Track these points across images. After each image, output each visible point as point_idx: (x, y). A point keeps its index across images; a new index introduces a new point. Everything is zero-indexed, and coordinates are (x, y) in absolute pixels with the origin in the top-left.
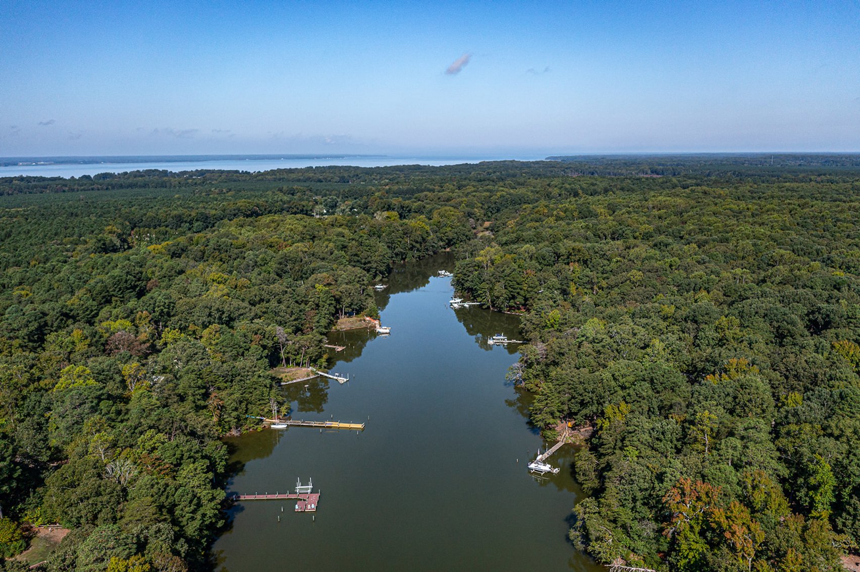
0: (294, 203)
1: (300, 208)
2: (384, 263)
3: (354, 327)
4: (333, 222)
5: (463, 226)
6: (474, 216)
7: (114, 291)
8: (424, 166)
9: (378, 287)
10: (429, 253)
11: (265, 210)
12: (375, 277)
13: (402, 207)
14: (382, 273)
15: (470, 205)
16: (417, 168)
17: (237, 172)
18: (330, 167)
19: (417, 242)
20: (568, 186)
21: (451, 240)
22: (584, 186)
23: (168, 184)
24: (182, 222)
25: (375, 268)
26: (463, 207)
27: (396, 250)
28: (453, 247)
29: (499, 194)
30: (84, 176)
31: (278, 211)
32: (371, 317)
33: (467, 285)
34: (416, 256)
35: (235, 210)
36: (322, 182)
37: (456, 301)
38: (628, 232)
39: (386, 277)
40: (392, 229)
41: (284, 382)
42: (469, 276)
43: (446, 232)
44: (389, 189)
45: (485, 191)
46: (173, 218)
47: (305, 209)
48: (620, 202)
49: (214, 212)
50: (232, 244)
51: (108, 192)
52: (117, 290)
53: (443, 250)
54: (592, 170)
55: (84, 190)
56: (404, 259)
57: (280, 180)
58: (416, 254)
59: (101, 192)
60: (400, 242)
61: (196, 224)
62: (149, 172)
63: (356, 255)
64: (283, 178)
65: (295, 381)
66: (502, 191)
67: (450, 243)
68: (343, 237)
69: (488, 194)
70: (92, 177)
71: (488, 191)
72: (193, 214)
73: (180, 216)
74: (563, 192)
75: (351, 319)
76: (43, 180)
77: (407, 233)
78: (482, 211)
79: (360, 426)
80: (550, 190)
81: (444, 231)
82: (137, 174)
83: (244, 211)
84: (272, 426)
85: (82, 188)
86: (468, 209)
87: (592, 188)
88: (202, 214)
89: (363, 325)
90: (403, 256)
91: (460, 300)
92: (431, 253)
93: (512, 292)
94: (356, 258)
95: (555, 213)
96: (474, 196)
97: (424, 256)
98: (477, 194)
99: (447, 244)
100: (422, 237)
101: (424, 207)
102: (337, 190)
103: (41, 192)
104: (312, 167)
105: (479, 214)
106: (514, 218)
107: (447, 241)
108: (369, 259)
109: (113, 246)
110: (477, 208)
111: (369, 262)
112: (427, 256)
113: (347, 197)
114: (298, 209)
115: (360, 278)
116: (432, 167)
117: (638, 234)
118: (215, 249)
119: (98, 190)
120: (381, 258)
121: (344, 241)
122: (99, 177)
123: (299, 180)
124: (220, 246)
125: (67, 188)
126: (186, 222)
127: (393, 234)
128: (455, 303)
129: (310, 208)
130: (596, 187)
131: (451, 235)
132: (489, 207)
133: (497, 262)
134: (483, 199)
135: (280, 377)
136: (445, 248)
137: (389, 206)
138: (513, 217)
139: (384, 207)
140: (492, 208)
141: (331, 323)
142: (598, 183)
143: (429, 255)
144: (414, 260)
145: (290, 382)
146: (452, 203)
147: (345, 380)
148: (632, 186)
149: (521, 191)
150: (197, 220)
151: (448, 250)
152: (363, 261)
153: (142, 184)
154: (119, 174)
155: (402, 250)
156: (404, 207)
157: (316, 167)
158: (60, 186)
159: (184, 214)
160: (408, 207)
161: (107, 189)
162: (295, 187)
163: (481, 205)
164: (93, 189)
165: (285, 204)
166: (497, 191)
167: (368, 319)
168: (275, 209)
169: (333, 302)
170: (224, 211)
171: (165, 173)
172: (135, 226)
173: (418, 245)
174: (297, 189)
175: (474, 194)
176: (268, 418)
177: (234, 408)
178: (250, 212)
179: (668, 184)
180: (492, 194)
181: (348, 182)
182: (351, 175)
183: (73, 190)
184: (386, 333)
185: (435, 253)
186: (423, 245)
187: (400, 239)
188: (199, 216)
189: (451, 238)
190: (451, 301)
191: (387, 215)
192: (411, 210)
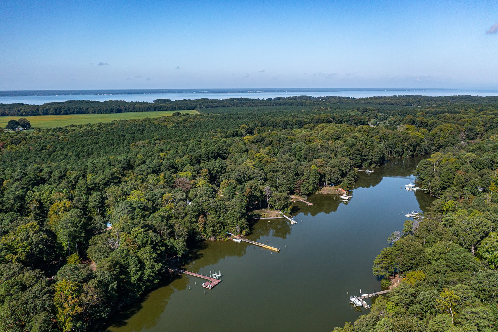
0: (356, 117)
1: (359, 120)
2: (378, 157)
3: (330, 193)
4: (360, 129)
5: (453, 138)
6: (473, 131)
7: (204, 157)
8: (474, 96)
9: (368, 171)
10: (422, 153)
11: (338, 120)
12: (370, 165)
14: (375, 162)
16: (469, 97)
17: (348, 98)
18: (407, 96)
19: (411, 145)
23: (304, 104)
24: (288, 125)
25: (370, 159)
26: (467, 125)
27: (395, 150)
31: (346, 121)
32: (343, 188)
34: (409, 154)
36: (393, 105)
37: (410, 186)
39: (379, 166)
40: (395, 136)
41: (262, 217)
43: (439, 141)
44: (429, 111)
45: (491, 114)
46: (283, 122)
47: (362, 121)
49: (306, 120)
51: (273, 107)
55: (262, 106)
56: (401, 156)
59: (270, 107)
60: (399, 145)
61: (295, 126)
62: (302, 97)
63: (359, 150)
65: (268, 218)
68: (356, 138)
70: (273, 99)
72: (294, 121)
73: (287, 121)
75: (330, 188)
76: (248, 100)
77: (405, 139)
81: (437, 140)
82: (295, 98)
83: (322, 120)
84: (234, 240)
88: (299, 121)
89: (337, 192)
90: (401, 154)
91: (412, 186)
93: (443, 184)
94: (358, 152)
99: (438, 148)
100: (417, 143)
101: (436, 123)
103: (242, 106)
104: (396, 96)
105: (479, 130)
107: (438, 146)
110: (478, 126)
111: (367, 155)
112: (420, 155)
114: (358, 120)
115: (346, 164)
116: (480, 97)
119: (269, 106)
120: (376, 153)
121: (354, 141)
122: (276, 99)
123: (379, 104)
124: (280, 139)
125: (254, 105)
126: (290, 125)
128: (408, 187)
129: (367, 120)
133: (442, 163)
134: (488, 120)
135: (261, 214)
137: (414, 121)
139: (410, 122)
141: (316, 189)
143: (421, 154)
144: (408, 157)
145: (266, 218)
147: (295, 222)
150: (296, 124)
152: (363, 154)
153: (291, 103)
154: (286, 98)
156: (423, 122)
157: (399, 96)
158: (251, 103)
159: (289, 120)
160: (426, 123)
161: (273, 105)
162: (368, 108)
163: (483, 124)
164: (266, 105)
165: (351, 117)
167: (340, 189)
168: (344, 120)
169: (317, 176)
170: (313, 119)
171: (310, 98)
172: (264, 126)
173: (411, 148)
176: (235, 235)
177: (212, 226)
181: (412, 105)
182: (415, 101)
183: (256, 106)
184: (346, 200)
185: (427, 153)
186: (418, 147)
187: (399, 143)
188: (297, 122)
189: (442, 144)
190: (406, 186)
191: (407, 127)
192: (427, 124)
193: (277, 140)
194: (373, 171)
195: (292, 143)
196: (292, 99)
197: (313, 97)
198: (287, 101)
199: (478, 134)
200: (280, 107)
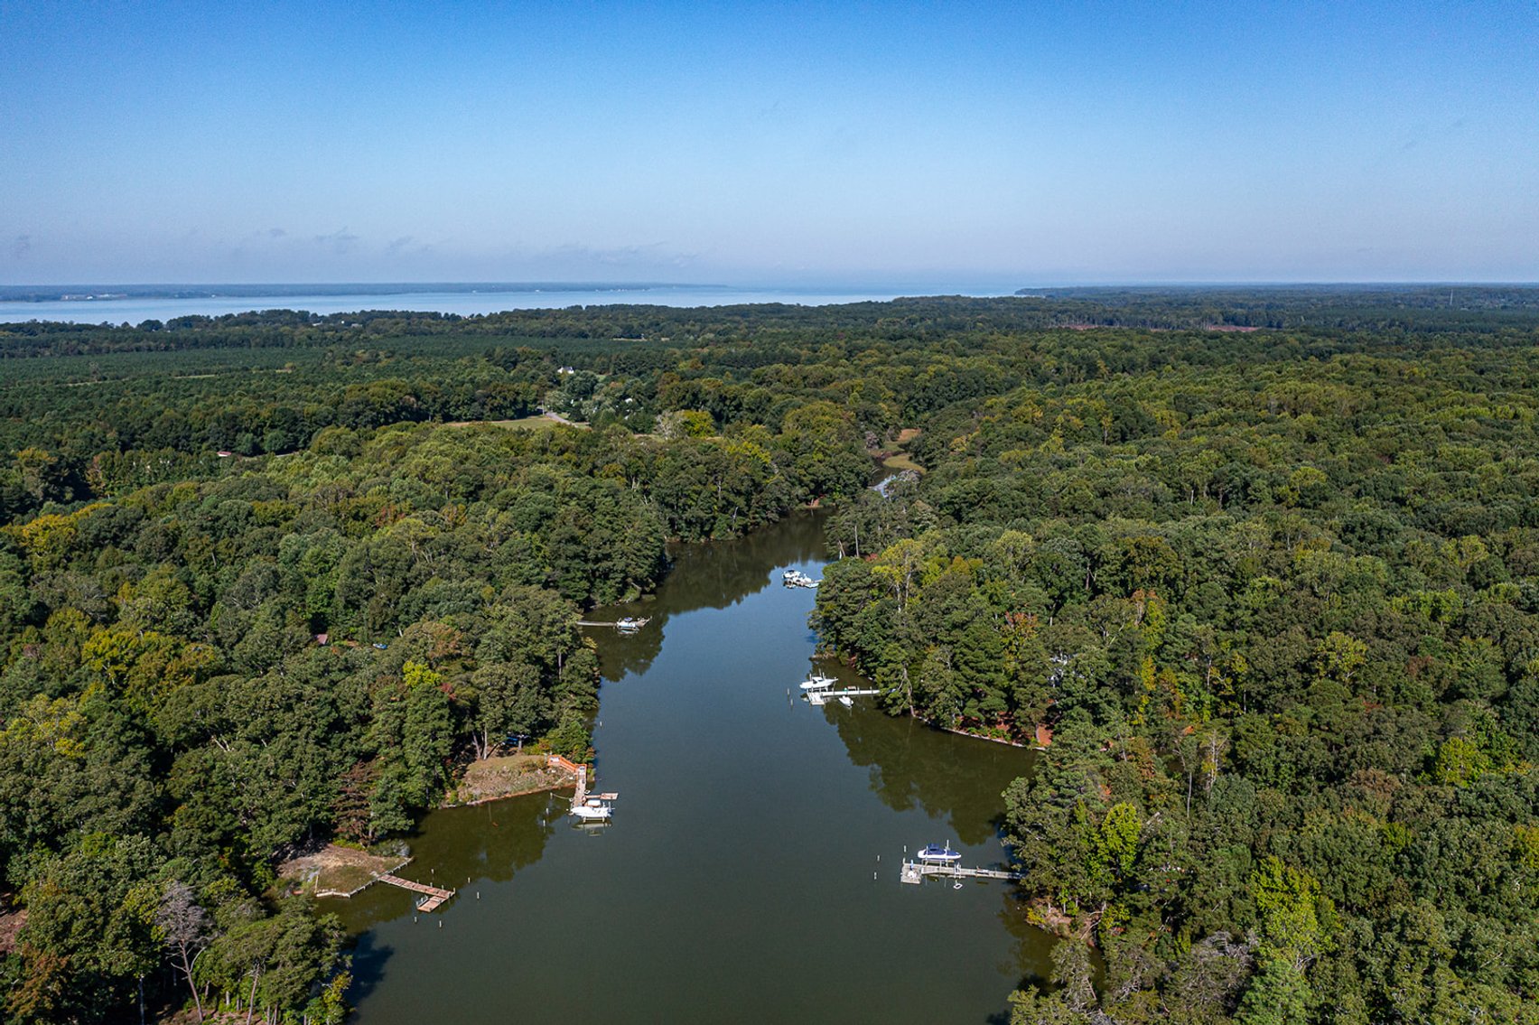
0: (495, 387)
1: (510, 398)
2: (646, 557)
3: (511, 791)
4: (543, 442)
5: (851, 449)
6: (877, 419)
8: (789, 306)
10: (770, 516)
11: (434, 401)
12: (621, 592)
13: (723, 399)
14: (639, 582)
15: (871, 395)
16: (776, 309)
17: (435, 316)
18: (613, 307)
19: (739, 493)
20: (1075, 352)
21: (824, 482)
22: (1109, 351)
23: (286, 340)
24: (239, 431)
25: (622, 571)
26: (856, 400)
27: (687, 515)
28: (827, 500)
29: (931, 369)
30: (148, 322)
31: (464, 404)
32: (565, 754)
33: (849, 635)
34: (735, 526)
35: (357, 404)
36: (585, 337)
37: (819, 685)
38: (1260, 483)
39: (652, 592)
42: (854, 613)
43: (811, 465)
44: (710, 354)
45: (902, 363)
46: (218, 421)
47: (520, 399)
48: (1200, 392)
49: (313, 407)
50: (250, 514)
51: (170, 356)
53: (804, 506)
54: (1109, 316)
55: (121, 350)
56: (707, 534)
57: (506, 332)
58: (738, 522)
59: (155, 355)
60: (699, 493)
62: (274, 316)
63: (574, 540)
64: (513, 330)
66: (939, 363)
67: (818, 489)
68: (550, 488)
69: (909, 368)
70: (165, 323)
71: (908, 362)
72: (265, 413)
73: (234, 417)
74: (1065, 364)
75: (506, 763)
76: (61, 330)
77: (715, 472)
78: (896, 408)
80: (1038, 358)
81: (806, 463)
82: (250, 319)
83: (377, 406)
85: (117, 346)
86: (865, 404)
87: (1125, 355)
88: (284, 412)
89: (540, 782)
90: (705, 526)
92: (774, 516)
93: (972, 678)
94: (573, 548)
95: (1060, 419)
96: (879, 374)
97: (758, 524)
98: (886, 369)
99: (812, 492)
100: (753, 480)
101: (770, 400)
102: (606, 356)
103: (34, 355)
104: (580, 307)
105: (888, 414)
106: (969, 430)
107: (812, 486)
108: (607, 549)
110: (884, 401)
111: (607, 557)
112: (763, 523)
113: (624, 370)
114: (505, 399)
115: (552, 624)
116: (804, 307)
117: (1284, 489)
119: (150, 350)
120: (637, 544)
121: (546, 503)
122: (175, 324)
123: (543, 334)
125: (87, 347)
126: (247, 430)
127: (682, 474)
128: (816, 690)
129: (533, 397)
130: (1131, 354)
131: (822, 470)
132: (911, 398)
133: (930, 581)
134: (898, 381)
136: (808, 502)
137: (695, 395)
138: (964, 428)
139: (684, 397)
140: (917, 401)
142: (1136, 345)
143: (768, 520)
144: (732, 536)
146: (830, 389)
148: (1209, 353)
149: (977, 362)
150: (273, 427)
151: (815, 504)
152: (591, 554)
153: (236, 338)
154: (216, 318)
155: (702, 514)
156: (726, 398)
157: (588, 307)
158: (74, 342)
159: (242, 414)
160: (735, 398)
161: (166, 349)
162: (519, 350)
163: (893, 394)
165: (478, 388)
166: (930, 363)
167: (556, 760)
168: (456, 398)
169: (444, 724)
170: (336, 405)
171: (304, 317)
173: (741, 502)
174: (524, 352)
175: (879, 368)
179: (1281, 347)
180: (917, 370)
181: (640, 336)
182: (646, 323)
183: (98, 351)
184: (598, 821)
185: (783, 513)
186: (755, 496)
187: (698, 487)
188: (278, 416)
189: (822, 478)
190: (806, 685)
191: (686, 419)
192: (740, 405)
193: (202, 528)
194: (641, 622)
195: (280, 537)
196: (238, 324)
197: (315, 315)
198: (220, 330)
199: (886, 427)
200: (196, 352)
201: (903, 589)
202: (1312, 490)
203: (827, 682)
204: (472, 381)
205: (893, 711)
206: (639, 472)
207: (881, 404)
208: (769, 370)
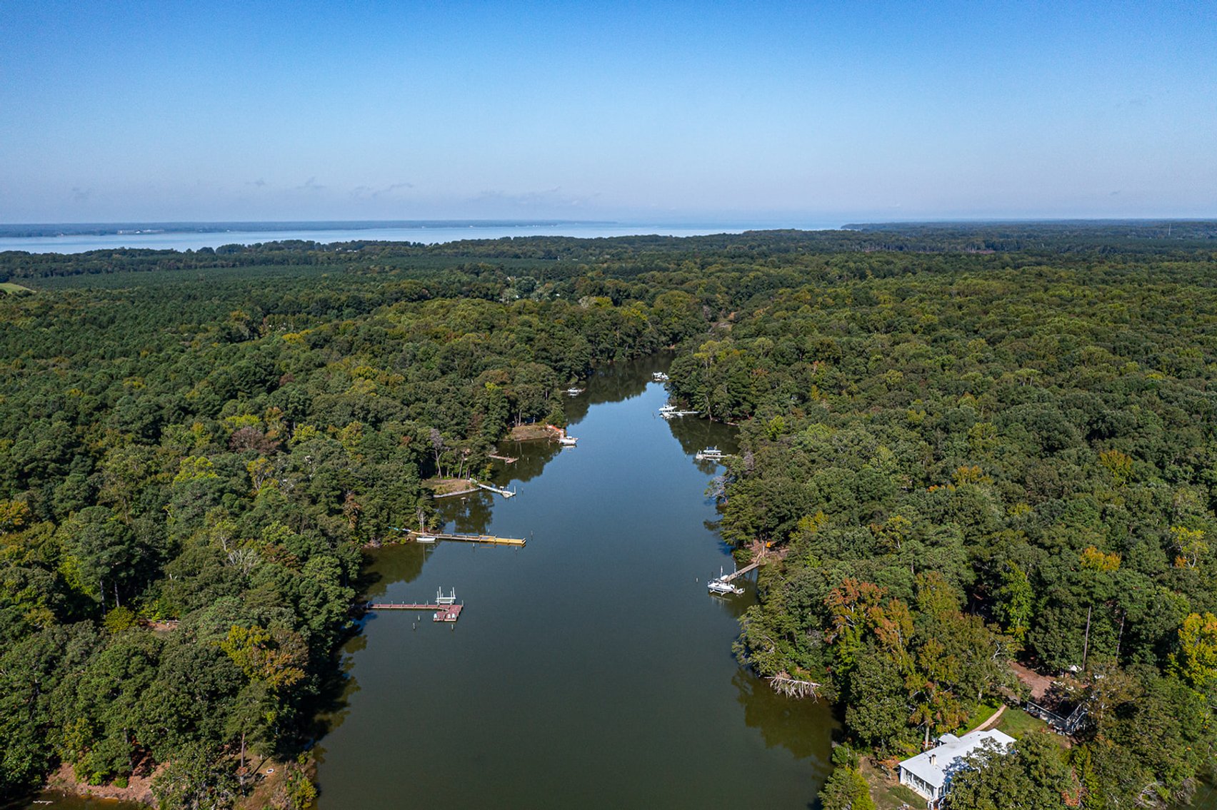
0: (475, 285)
1: (484, 292)
2: (581, 361)
3: (532, 437)
4: (520, 308)
5: (694, 316)
6: (714, 304)
7: (240, 384)
9: (571, 391)
10: (646, 351)
11: (437, 293)
12: (569, 378)
13: (618, 291)
14: (578, 373)
15: (712, 289)
16: (655, 239)
17: (407, 244)
18: (534, 238)
19: (629, 336)
20: (852, 265)
21: (678, 334)
22: (876, 265)
23: (314, 261)
24: (328, 308)
25: (570, 367)
26: (701, 292)
27: (601, 346)
28: (679, 344)
29: (752, 275)
30: (205, 249)
31: (455, 296)
32: (554, 424)
33: (683, 388)
34: (627, 354)
35: (397, 293)
36: (520, 257)
37: (668, 409)
38: (905, 324)
39: (584, 379)
40: (596, 319)
41: (438, 494)
42: (685, 378)
43: (670, 324)
44: (608, 268)
45: (733, 271)
46: (316, 302)
47: (490, 292)
48: (915, 286)
49: (369, 295)
50: (386, 334)
51: (235, 270)
52: (244, 383)
53: (666, 347)
54: (900, 243)
55: (204, 267)
56: (611, 358)
57: (463, 254)
58: (628, 351)
60: (607, 335)
61: (346, 311)
62: (289, 244)
63: (544, 350)
64: (467, 253)
65: (450, 494)
66: (757, 271)
67: (675, 338)
68: (530, 326)
69: (737, 274)
70: (215, 249)
71: (738, 270)
72: (343, 298)
73: (326, 300)
74: (845, 273)
75: (529, 427)
76: (152, 254)
77: (616, 324)
78: (727, 298)
79: (520, 541)
80: (828, 269)
81: (668, 323)
82: (274, 246)
84: (418, 539)
85: (202, 264)
86: (706, 295)
87: (886, 267)
88: (355, 298)
89: (544, 434)
90: (610, 354)
92: (649, 351)
93: (736, 396)
94: (544, 354)
95: (820, 299)
96: (718, 277)
97: (639, 355)
98: (723, 275)
99: (671, 339)
100: (637, 330)
101: (647, 291)
102: (537, 269)
103: (149, 270)
104: (510, 238)
105: (721, 301)
106: (765, 306)
107: (671, 336)
108: (562, 355)
109: (240, 337)
110: (720, 294)
111: (562, 360)
112: (643, 355)
113: (550, 278)
114: (481, 293)
115: (544, 377)
116: (676, 238)
117: (917, 326)
118: (365, 340)
119: (223, 267)
120: (577, 354)
121: (530, 332)
122: (222, 249)
123: (488, 256)
124: (372, 336)
125: (182, 264)
126: (333, 308)
127: (597, 324)
128: (667, 411)
129: (498, 292)
130: (891, 267)
131: (677, 327)
132: (738, 293)
133: (721, 360)
134: (730, 281)
135: (433, 489)
136: (669, 345)
137: (601, 289)
138: (763, 305)
139: (595, 290)
140: (742, 294)
141: (503, 431)
142: (895, 261)
143: (645, 353)
144: (625, 359)
145: (445, 495)
146: (686, 286)
147: (511, 494)
148: (944, 266)
149: (786, 271)
150: (348, 306)
151: (673, 347)
152: (554, 358)
153: (278, 259)
154: (249, 246)
155: (609, 346)
156: (621, 291)
157: (515, 238)
158: (172, 261)
159: (331, 298)
160: (626, 291)
161: (234, 266)
162: (480, 265)
163: (725, 289)
164: (215, 266)
166: (751, 270)
167: (550, 427)
169: (506, 404)
170: (383, 294)
171: (310, 245)
172: (269, 313)
173: (630, 340)
174: (483, 267)
175: (718, 274)
176: (414, 530)
177: (373, 515)
178: (416, 296)
180: (742, 275)
181: (556, 258)
182: (561, 249)
183: (190, 267)
184: (572, 445)
185: (654, 351)
186: (638, 340)
187: (607, 332)
188: (351, 300)
189: (677, 332)
190: (662, 409)
191: (596, 301)
192: (629, 295)
194: (580, 391)
196: (280, 249)
197: (319, 244)
198: (265, 253)
199: (720, 309)
200: (252, 268)
201: (709, 364)
202: (929, 326)
203: (673, 408)
204: (459, 281)
205: (701, 417)
206: (575, 323)
207: (717, 295)
208: (648, 275)
